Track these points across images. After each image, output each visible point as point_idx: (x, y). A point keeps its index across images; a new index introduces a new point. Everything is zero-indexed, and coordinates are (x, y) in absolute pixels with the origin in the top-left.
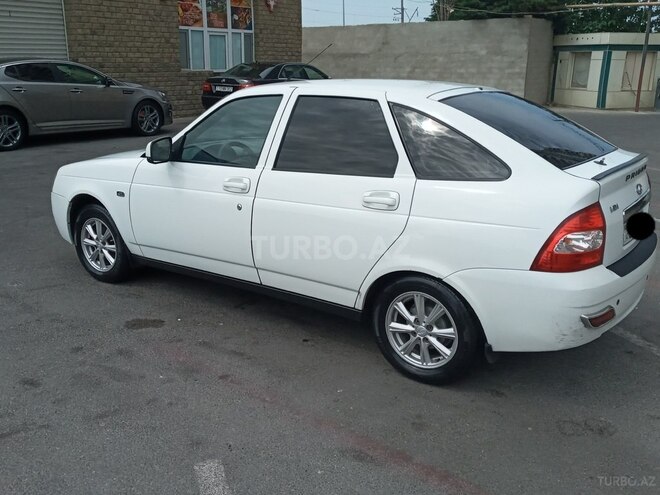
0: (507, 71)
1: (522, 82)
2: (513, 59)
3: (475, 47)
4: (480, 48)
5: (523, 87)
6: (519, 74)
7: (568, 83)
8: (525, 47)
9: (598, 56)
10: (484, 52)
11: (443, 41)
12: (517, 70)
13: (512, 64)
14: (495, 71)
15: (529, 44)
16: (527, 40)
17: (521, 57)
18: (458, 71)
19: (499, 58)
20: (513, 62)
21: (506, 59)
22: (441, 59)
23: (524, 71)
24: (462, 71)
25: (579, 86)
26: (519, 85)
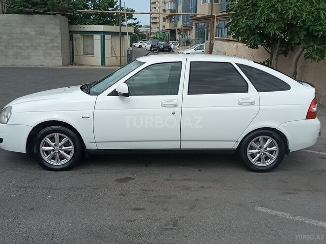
0: (50, 45)
1: (60, 52)
2: (52, 38)
3: (27, 30)
4: (30, 31)
5: (61, 55)
6: (57, 47)
7: (82, 53)
8: (58, 31)
9: (97, 37)
10: (33, 33)
11: (4, 25)
12: (56, 45)
13: (52, 41)
14: (42, 45)
15: (60, 29)
16: (59, 27)
17: (57, 37)
18: (18, 45)
19: (43, 37)
20: (53, 40)
21: (48, 38)
22: (5, 37)
23: (60, 45)
24: (21, 44)
25: (88, 54)
26: (58, 53)
